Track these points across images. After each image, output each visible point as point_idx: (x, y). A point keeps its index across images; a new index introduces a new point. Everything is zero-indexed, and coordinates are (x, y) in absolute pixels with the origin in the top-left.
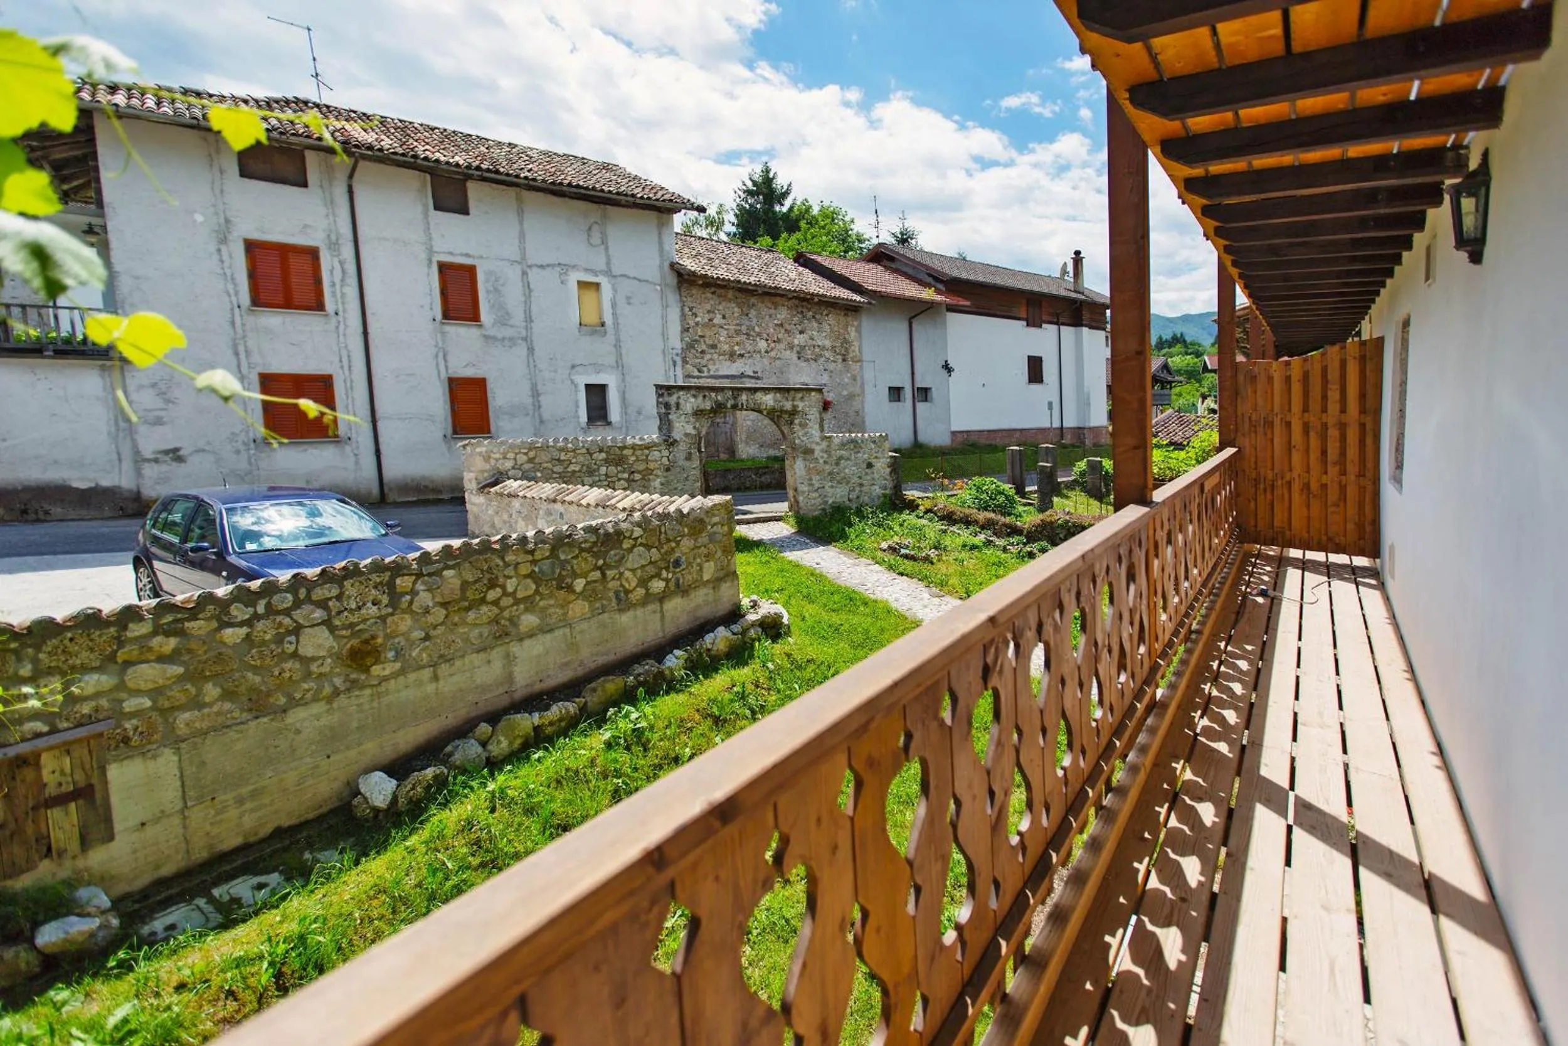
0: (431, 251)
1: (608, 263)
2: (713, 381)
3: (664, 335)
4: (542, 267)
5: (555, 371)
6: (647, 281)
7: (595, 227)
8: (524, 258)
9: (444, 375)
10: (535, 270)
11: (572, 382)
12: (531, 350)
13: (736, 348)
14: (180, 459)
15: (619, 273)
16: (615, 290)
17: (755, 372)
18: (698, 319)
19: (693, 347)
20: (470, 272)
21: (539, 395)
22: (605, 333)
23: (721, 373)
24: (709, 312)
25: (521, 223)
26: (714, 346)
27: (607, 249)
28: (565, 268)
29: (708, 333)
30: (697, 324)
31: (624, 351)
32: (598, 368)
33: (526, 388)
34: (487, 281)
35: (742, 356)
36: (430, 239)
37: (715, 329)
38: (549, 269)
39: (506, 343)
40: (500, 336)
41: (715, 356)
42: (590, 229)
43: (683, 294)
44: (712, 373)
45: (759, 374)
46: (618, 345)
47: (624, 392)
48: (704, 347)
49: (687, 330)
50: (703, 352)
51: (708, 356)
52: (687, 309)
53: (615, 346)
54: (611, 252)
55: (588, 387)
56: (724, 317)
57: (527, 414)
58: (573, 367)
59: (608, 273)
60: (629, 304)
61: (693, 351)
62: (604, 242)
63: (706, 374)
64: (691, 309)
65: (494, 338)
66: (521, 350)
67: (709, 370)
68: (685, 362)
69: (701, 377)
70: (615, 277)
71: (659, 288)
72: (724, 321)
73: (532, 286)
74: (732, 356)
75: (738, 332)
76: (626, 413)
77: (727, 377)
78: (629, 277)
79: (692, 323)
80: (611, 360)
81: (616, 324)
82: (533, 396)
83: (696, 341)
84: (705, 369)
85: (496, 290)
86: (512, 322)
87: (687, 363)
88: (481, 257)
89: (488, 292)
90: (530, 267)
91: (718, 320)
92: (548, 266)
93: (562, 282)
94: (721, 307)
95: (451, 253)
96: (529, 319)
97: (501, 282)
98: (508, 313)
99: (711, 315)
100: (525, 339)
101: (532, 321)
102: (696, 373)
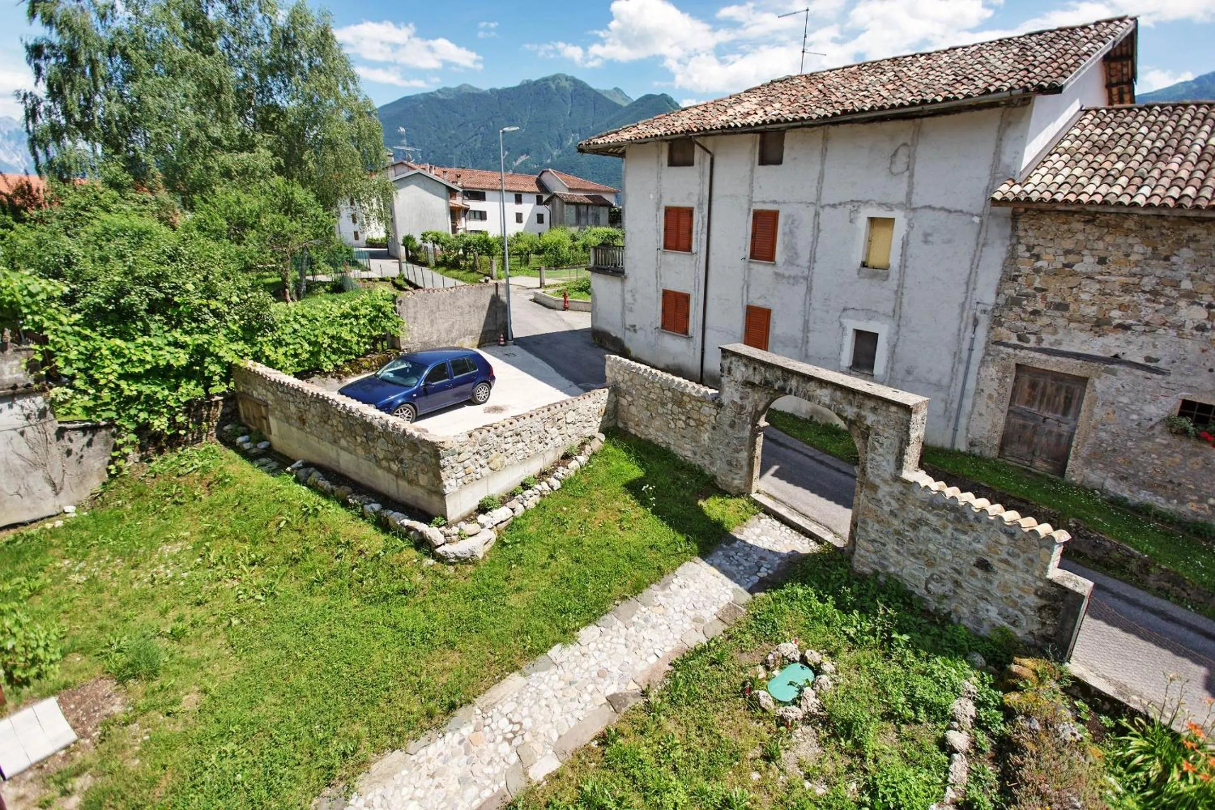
0: (751, 202)
1: (909, 194)
2: (1044, 357)
3: (970, 284)
4: (834, 206)
5: (827, 312)
6: (961, 211)
7: (903, 151)
8: (819, 199)
9: (745, 303)
10: (827, 209)
11: (841, 324)
12: (809, 289)
13: (1115, 313)
14: (635, 331)
15: (920, 205)
16: (911, 226)
17: (1148, 359)
18: (1039, 264)
19: (1019, 304)
20: (774, 216)
21: (808, 331)
22: (888, 276)
23: (1064, 348)
24: (1067, 252)
25: (823, 163)
26: (1062, 307)
27: (911, 176)
28: (856, 204)
29: (1054, 285)
30: (1037, 271)
31: (905, 301)
32: (871, 314)
33: (799, 322)
34: (785, 224)
35: (1125, 328)
36: (752, 191)
37: (1073, 281)
38: (841, 208)
39: (791, 281)
40: (787, 274)
41: (1061, 322)
42: (895, 154)
43: (1020, 226)
44: (1045, 345)
45: (1162, 364)
46: (899, 293)
47: (895, 346)
48: (1040, 306)
49: (1014, 279)
50: (1035, 313)
51: (1045, 320)
52: (1021, 248)
53: (896, 292)
54: (916, 179)
55: (859, 333)
56: (1102, 261)
57: (796, 347)
58: (845, 309)
59: (908, 206)
60: (926, 242)
61: (1016, 309)
62: (910, 168)
63: (1032, 344)
64: (1029, 248)
65: (783, 276)
66: (802, 288)
67: (1040, 340)
68: (997, 322)
69: (1022, 348)
70: (914, 209)
71: (977, 220)
72: (1099, 268)
73: (821, 227)
74: (1100, 325)
75: (1126, 289)
76: (892, 369)
77: (1078, 356)
78: (934, 209)
79: (1025, 269)
80: (888, 307)
81: (903, 266)
82: (803, 331)
83: (1027, 296)
84: (1033, 338)
85: (791, 232)
86: (799, 262)
87: (1001, 324)
88: (784, 203)
89: (784, 234)
90: (823, 207)
91: (1087, 264)
92: (840, 204)
93: (851, 221)
94: (1100, 245)
95: (764, 202)
96: (813, 259)
97: (796, 223)
98: (796, 253)
99: (1071, 258)
100: (806, 278)
101: (815, 261)
102: (1014, 340)
